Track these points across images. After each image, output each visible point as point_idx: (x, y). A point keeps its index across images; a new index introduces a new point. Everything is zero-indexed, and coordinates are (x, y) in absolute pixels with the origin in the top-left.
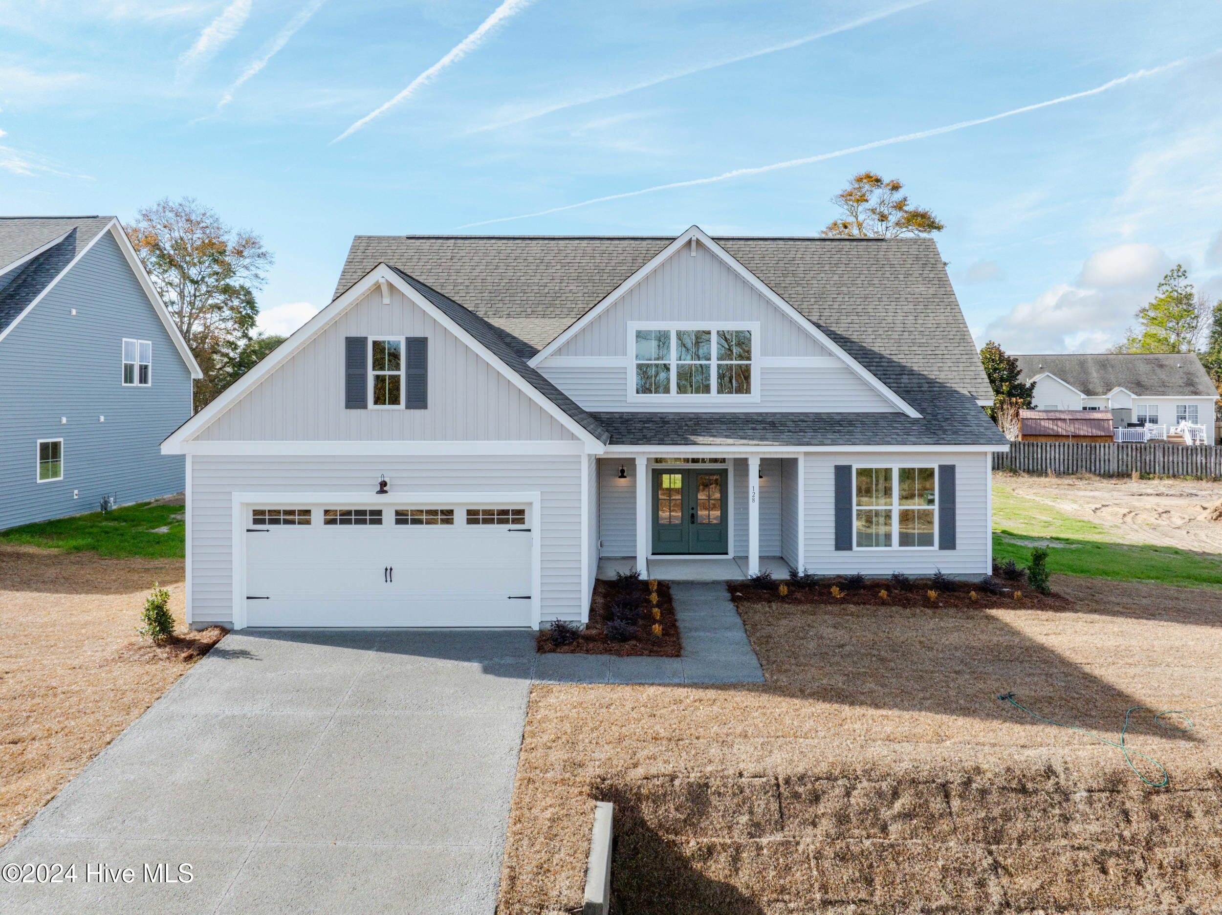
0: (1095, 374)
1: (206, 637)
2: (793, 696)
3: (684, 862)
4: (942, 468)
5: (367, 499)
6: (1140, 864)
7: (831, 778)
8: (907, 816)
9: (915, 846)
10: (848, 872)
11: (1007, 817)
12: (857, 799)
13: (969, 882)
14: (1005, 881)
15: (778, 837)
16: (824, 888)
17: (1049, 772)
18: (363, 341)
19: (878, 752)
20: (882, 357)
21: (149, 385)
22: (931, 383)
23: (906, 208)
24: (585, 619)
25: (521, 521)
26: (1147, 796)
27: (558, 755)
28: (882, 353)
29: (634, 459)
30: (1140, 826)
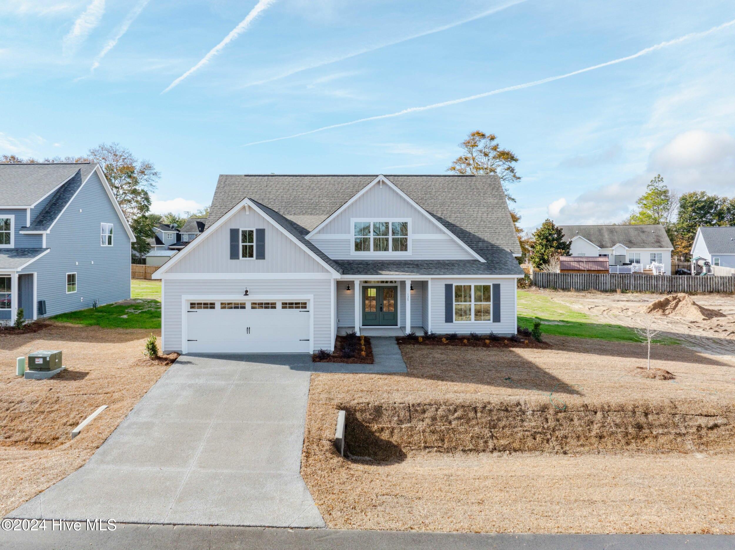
0: (606, 236)
1: (172, 356)
2: (418, 377)
3: (373, 433)
4: (494, 285)
5: (239, 298)
6: (549, 436)
7: (430, 405)
8: (459, 418)
9: (462, 429)
10: (435, 437)
11: (499, 420)
12: (440, 412)
13: (481, 442)
14: (495, 441)
15: (409, 425)
16: (425, 442)
17: (518, 404)
18: (237, 231)
19: (451, 396)
20: (470, 233)
21: (112, 245)
22: (492, 246)
23: (498, 150)
24: (333, 349)
25: (305, 307)
26: (556, 413)
27: (324, 396)
28: (470, 231)
29: (354, 281)
30: (552, 423)
